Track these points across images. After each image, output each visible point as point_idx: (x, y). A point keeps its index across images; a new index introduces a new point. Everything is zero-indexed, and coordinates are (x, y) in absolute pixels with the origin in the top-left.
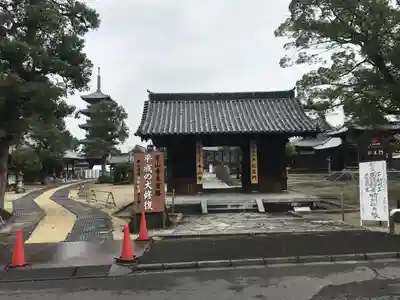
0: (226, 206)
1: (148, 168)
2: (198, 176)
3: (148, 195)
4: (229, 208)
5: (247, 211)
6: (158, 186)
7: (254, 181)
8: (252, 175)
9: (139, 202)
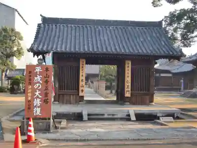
0: (103, 115)
1: (38, 78)
2: (81, 89)
3: (37, 102)
4: (106, 116)
5: (122, 119)
6: (46, 95)
7: (128, 95)
8: (126, 90)
9: (29, 108)
